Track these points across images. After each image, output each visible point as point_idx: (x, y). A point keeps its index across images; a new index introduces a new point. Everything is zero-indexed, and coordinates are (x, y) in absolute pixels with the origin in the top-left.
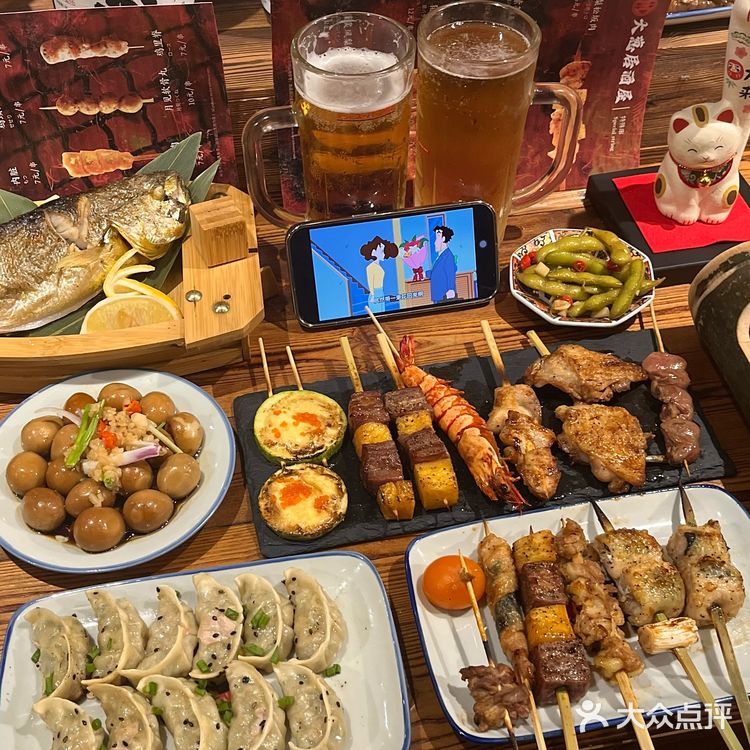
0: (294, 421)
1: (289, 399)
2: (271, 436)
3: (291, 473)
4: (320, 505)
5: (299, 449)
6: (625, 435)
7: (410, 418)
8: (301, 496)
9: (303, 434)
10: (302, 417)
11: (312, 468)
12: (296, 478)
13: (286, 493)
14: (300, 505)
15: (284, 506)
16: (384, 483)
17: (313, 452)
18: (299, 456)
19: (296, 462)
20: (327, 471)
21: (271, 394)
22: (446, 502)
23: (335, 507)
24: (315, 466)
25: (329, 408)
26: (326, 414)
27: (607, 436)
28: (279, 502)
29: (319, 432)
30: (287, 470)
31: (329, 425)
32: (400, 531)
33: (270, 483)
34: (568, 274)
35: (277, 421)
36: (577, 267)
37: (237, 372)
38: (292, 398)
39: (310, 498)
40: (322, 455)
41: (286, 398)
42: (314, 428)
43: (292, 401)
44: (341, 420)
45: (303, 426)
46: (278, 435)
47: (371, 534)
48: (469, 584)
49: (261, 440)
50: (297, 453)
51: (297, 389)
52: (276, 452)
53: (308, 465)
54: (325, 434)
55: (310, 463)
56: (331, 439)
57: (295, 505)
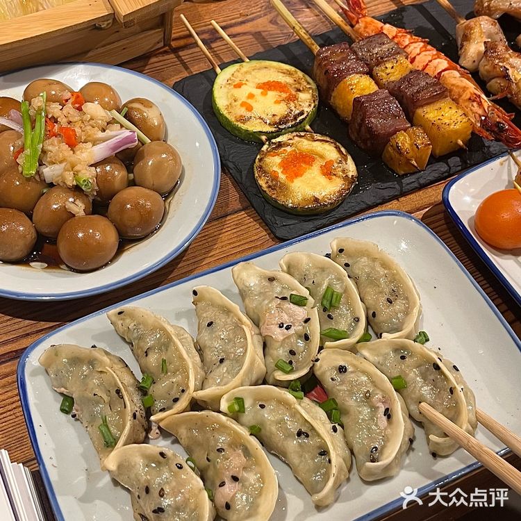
0: (260, 91)
1: (242, 71)
2: (242, 111)
3: (280, 145)
4: (328, 172)
5: (277, 119)
7: (389, 65)
8: (304, 165)
9: (277, 102)
10: (267, 86)
11: (300, 136)
12: (289, 149)
13: (285, 165)
14: (308, 175)
15: (291, 178)
16: (395, 132)
17: (295, 118)
18: (281, 126)
19: (279, 133)
21: (218, 70)
22: (460, 142)
23: (343, 171)
24: (302, 134)
25: (289, 74)
26: (289, 80)
28: (282, 177)
29: (291, 99)
30: (275, 143)
31: (299, 90)
32: (416, 185)
33: (260, 160)
35: (242, 94)
37: (161, 58)
39: (314, 166)
40: (305, 122)
41: (238, 71)
42: (284, 95)
43: (246, 73)
44: (309, 83)
45: (272, 95)
46: (250, 108)
47: (386, 193)
49: (231, 118)
50: (277, 124)
51: (243, 61)
52: (254, 127)
53: (295, 134)
54: (299, 100)
55: (296, 131)
56: (307, 104)
57: (301, 175)
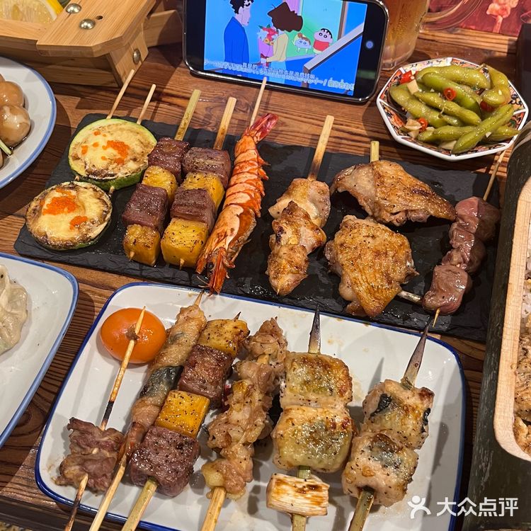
0: (106, 145)
1: (119, 127)
2: (79, 151)
3: (74, 187)
5: (94, 169)
6: (386, 263)
8: (66, 209)
9: (104, 158)
11: (95, 190)
12: (74, 193)
13: (56, 202)
14: (59, 217)
15: (47, 212)
16: (133, 223)
17: (105, 176)
19: (85, 180)
20: (106, 198)
21: (109, 117)
22: (182, 261)
23: (89, 230)
24: (98, 189)
26: (138, 149)
27: (369, 256)
28: (45, 207)
29: (120, 162)
30: (73, 184)
31: (135, 160)
33: (52, 189)
34: (435, 98)
35: (93, 140)
36: (447, 94)
37: (108, 94)
38: (123, 126)
39: (71, 213)
40: (111, 183)
41: (117, 125)
42: (119, 156)
43: (120, 129)
45: (112, 152)
46: (85, 152)
48: (132, 343)
49: (71, 152)
50: (90, 172)
51: (135, 122)
52: (76, 166)
53: (93, 186)
54: (125, 166)
55: (96, 185)
56: (126, 171)
57: (55, 214)
